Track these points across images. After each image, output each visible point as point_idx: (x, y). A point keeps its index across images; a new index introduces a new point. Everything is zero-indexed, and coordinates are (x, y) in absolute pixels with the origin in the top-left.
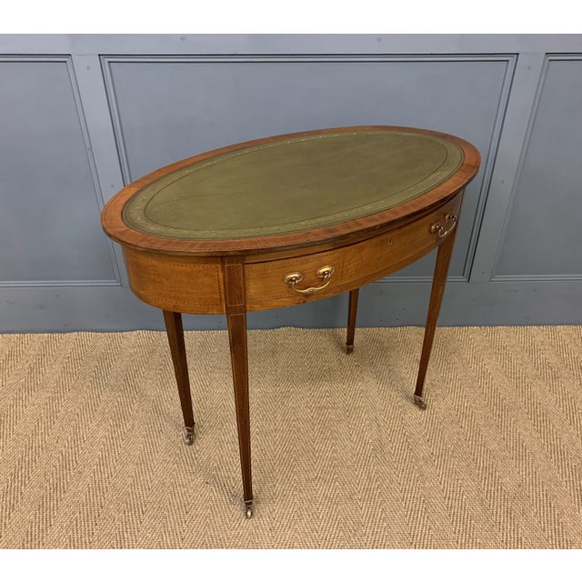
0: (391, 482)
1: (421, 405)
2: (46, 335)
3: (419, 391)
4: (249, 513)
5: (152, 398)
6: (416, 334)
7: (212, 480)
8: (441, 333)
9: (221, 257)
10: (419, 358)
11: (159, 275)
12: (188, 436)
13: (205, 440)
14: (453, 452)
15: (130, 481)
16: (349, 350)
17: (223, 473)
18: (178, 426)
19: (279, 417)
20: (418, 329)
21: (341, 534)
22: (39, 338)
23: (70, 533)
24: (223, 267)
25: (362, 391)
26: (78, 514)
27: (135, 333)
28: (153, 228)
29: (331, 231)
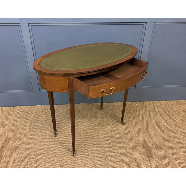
0: (116, 145)
1: (123, 124)
2: (10, 107)
3: (122, 119)
4: (74, 155)
5: (43, 124)
6: (121, 104)
7: (63, 146)
8: (128, 104)
9: (68, 75)
10: (122, 111)
11: (50, 81)
12: (55, 134)
13: (60, 135)
14: (133, 136)
15: (38, 147)
16: (101, 109)
17: (66, 144)
18: (51, 132)
19: (82, 128)
20: (121, 103)
21: (102, 160)
22: (8, 108)
23: (21, 162)
24: (68, 78)
25: (106, 120)
26: (23, 157)
27: (37, 106)
28: (48, 68)
29: (98, 68)
